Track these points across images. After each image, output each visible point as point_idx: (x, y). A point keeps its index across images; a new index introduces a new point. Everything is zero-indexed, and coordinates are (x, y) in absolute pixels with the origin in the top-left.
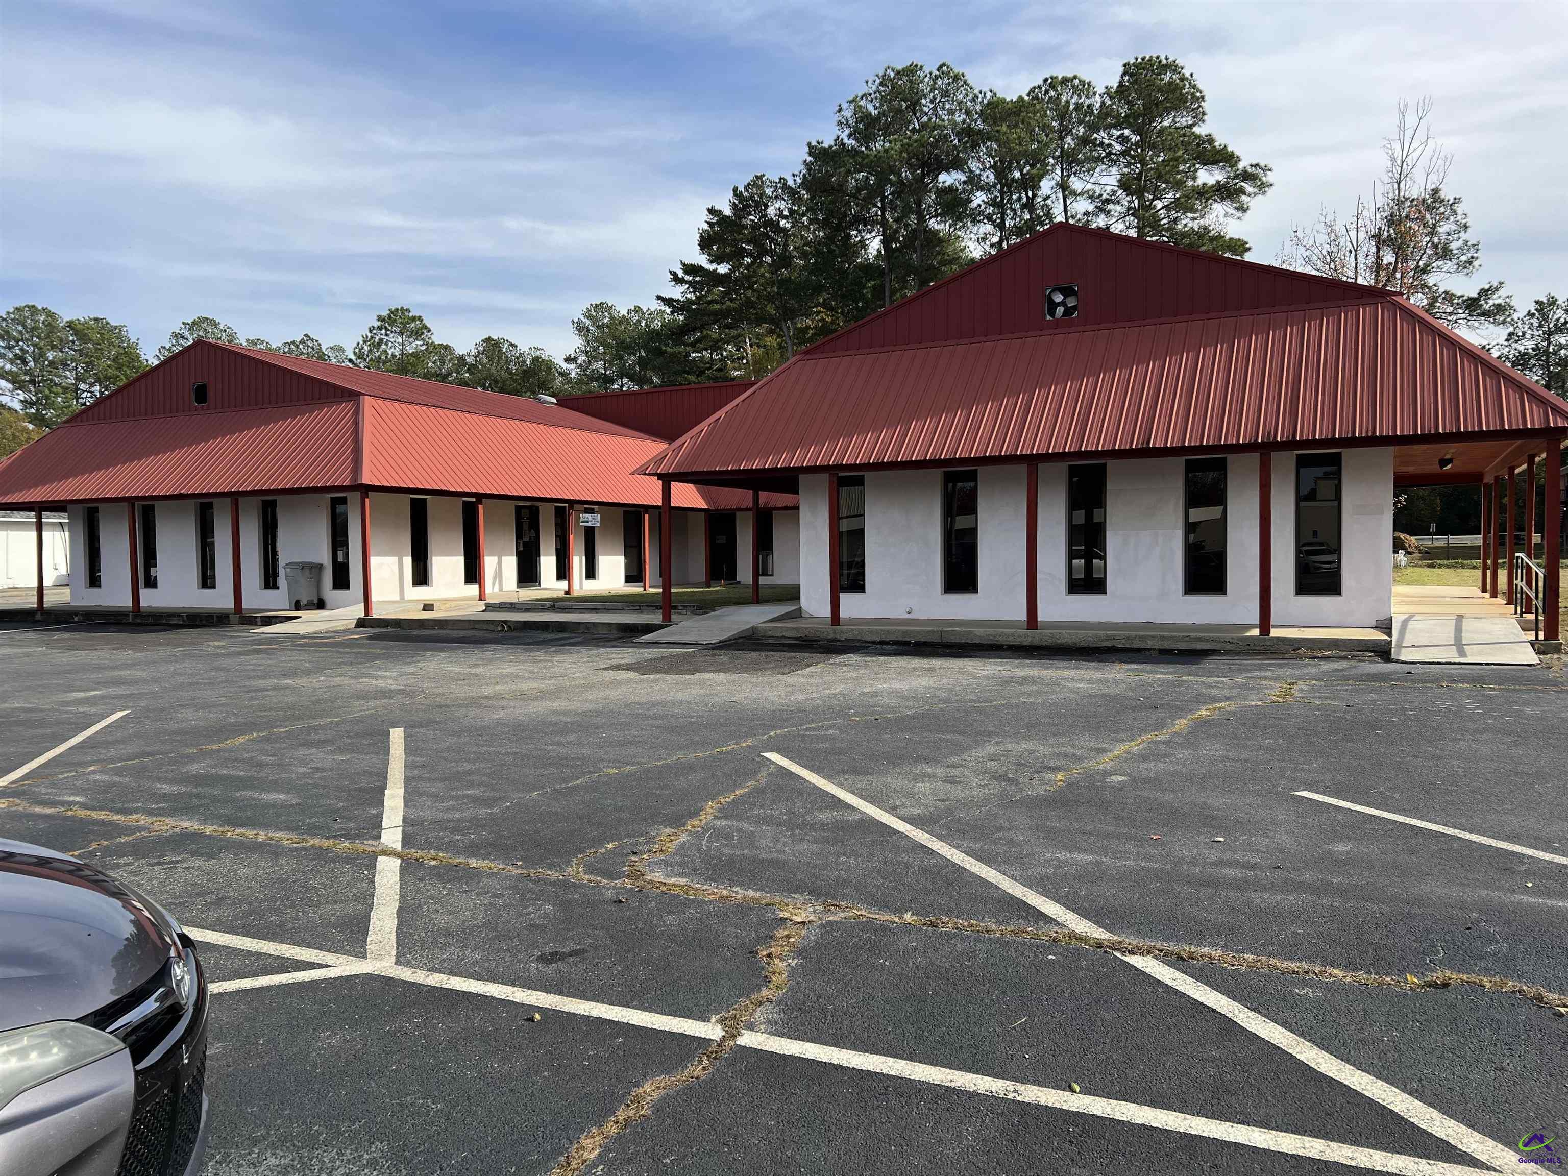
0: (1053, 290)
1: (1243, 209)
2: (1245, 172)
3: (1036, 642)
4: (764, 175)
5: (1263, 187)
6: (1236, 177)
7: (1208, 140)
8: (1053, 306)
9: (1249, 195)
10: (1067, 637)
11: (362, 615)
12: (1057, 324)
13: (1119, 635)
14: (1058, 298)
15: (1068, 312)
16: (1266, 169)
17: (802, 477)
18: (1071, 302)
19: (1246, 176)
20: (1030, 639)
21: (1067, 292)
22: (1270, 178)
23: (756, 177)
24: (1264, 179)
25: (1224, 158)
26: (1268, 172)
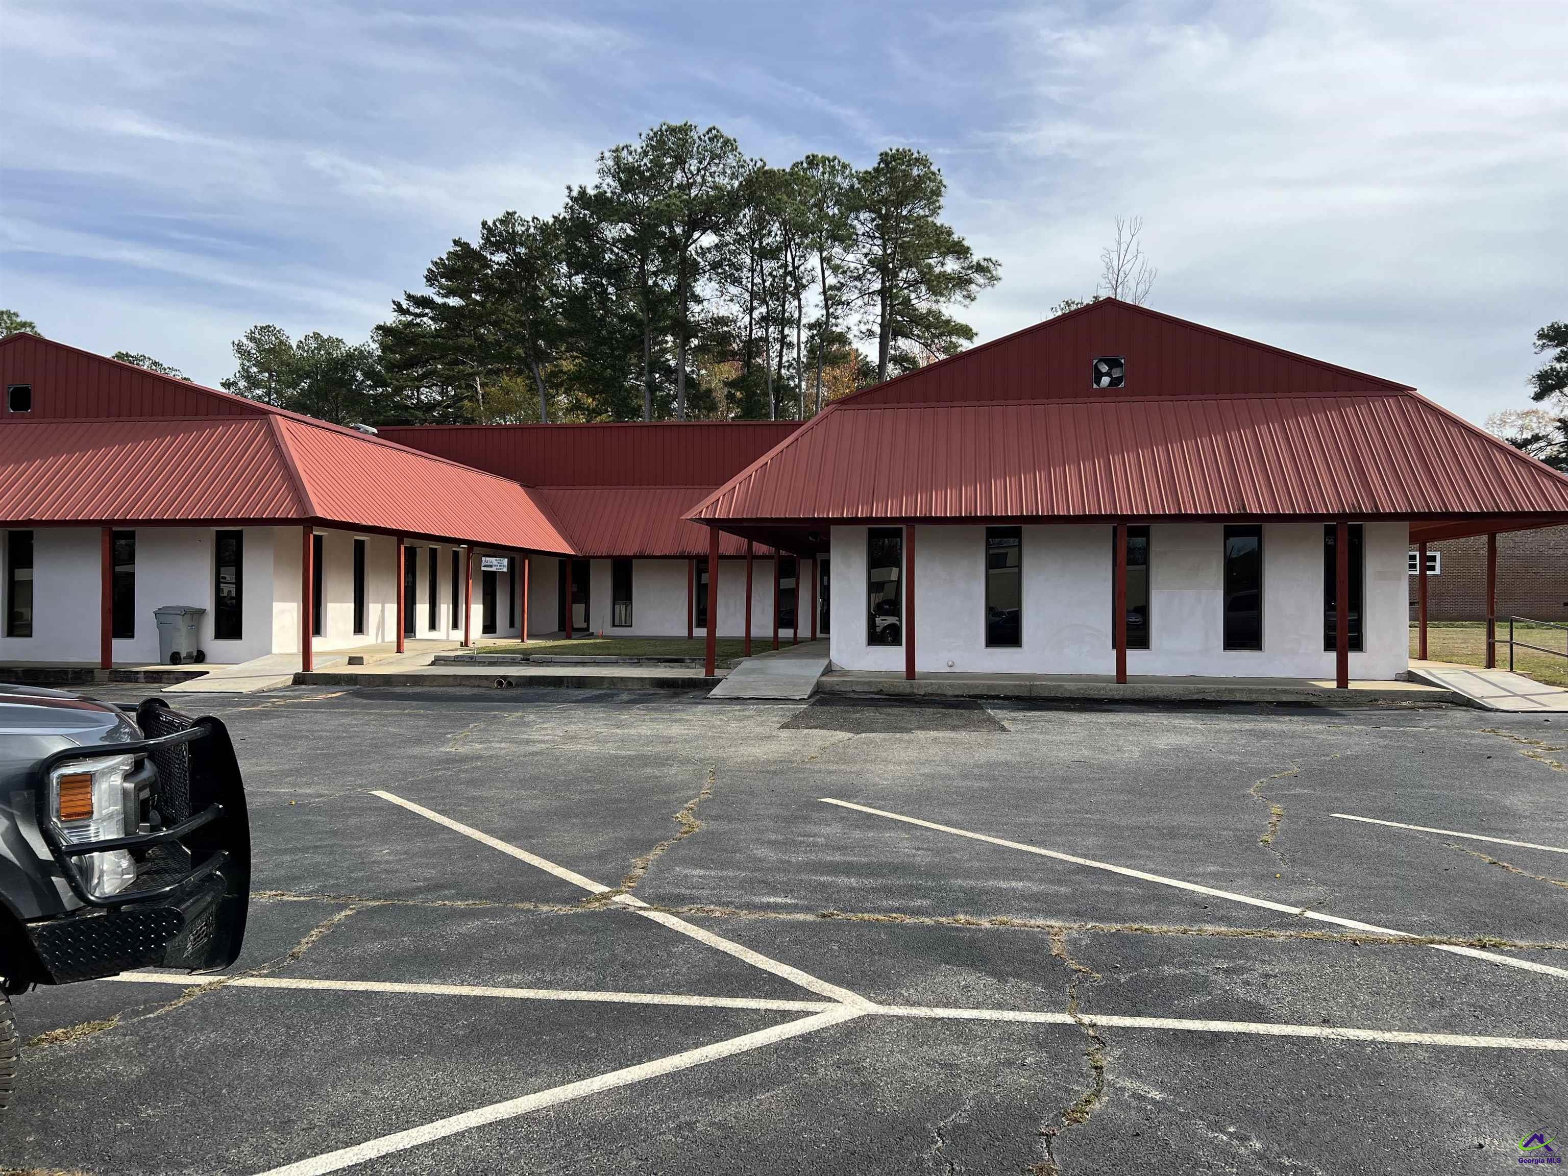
0: (1100, 361)
1: (970, 297)
2: (978, 264)
3: (1128, 695)
4: (515, 213)
5: (993, 279)
6: (970, 268)
7: (948, 232)
8: (1099, 375)
9: (980, 286)
10: (1157, 691)
11: (300, 670)
12: (1103, 392)
13: (1210, 688)
14: (1104, 368)
15: (1114, 382)
16: (997, 264)
17: (833, 529)
18: (1117, 373)
19: (979, 268)
20: (1121, 693)
21: (1113, 363)
22: (999, 272)
23: (508, 213)
24: (994, 273)
25: (960, 250)
26: (998, 267)
